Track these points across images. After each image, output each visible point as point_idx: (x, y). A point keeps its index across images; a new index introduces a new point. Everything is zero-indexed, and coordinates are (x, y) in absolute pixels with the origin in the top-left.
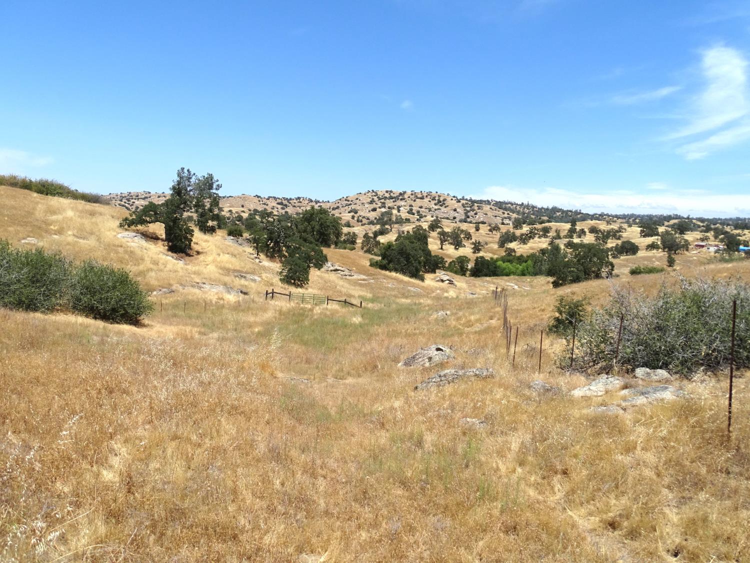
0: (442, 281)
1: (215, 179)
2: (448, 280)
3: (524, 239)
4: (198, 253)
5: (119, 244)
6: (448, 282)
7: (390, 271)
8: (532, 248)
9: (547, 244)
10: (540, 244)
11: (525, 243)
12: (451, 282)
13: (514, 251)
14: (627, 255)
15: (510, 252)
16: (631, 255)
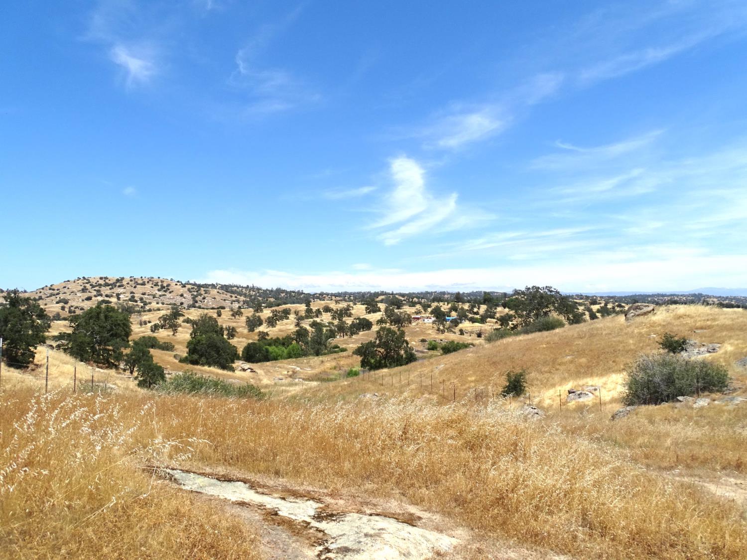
0: (244, 370)
2: (249, 368)
3: (271, 322)
4: (38, 366)
6: (249, 370)
7: (203, 365)
8: (281, 331)
9: (294, 325)
10: (288, 326)
11: (273, 326)
12: (252, 371)
13: (267, 334)
14: (363, 331)
15: (263, 335)
16: (366, 330)
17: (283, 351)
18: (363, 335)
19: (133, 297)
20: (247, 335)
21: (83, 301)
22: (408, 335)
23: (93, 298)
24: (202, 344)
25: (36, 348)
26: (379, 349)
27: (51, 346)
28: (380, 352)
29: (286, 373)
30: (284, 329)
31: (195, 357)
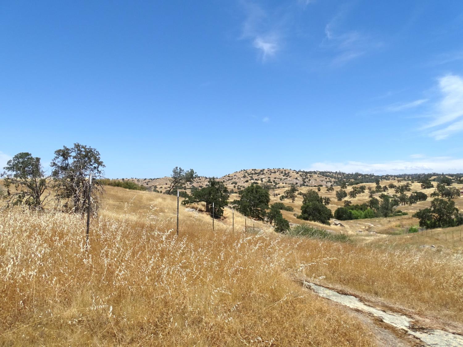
0: (336, 225)
1: (195, 172)
3: (353, 194)
4: (225, 218)
5: (190, 216)
6: (340, 225)
7: (311, 220)
8: (359, 200)
9: (368, 197)
10: (364, 198)
11: (354, 197)
12: (341, 225)
13: (350, 202)
14: (420, 201)
15: (347, 203)
16: (423, 200)
17: (361, 214)
18: (420, 204)
19: (270, 180)
20: (337, 203)
21: (244, 183)
22: (457, 205)
23: (249, 181)
24: (310, 208)
25: (223, 208)
26: (433, 214)
27: (230, 207)
28: (434, 216)
29: (364, 227)
30: (361, 199)
31: (306, 215)
